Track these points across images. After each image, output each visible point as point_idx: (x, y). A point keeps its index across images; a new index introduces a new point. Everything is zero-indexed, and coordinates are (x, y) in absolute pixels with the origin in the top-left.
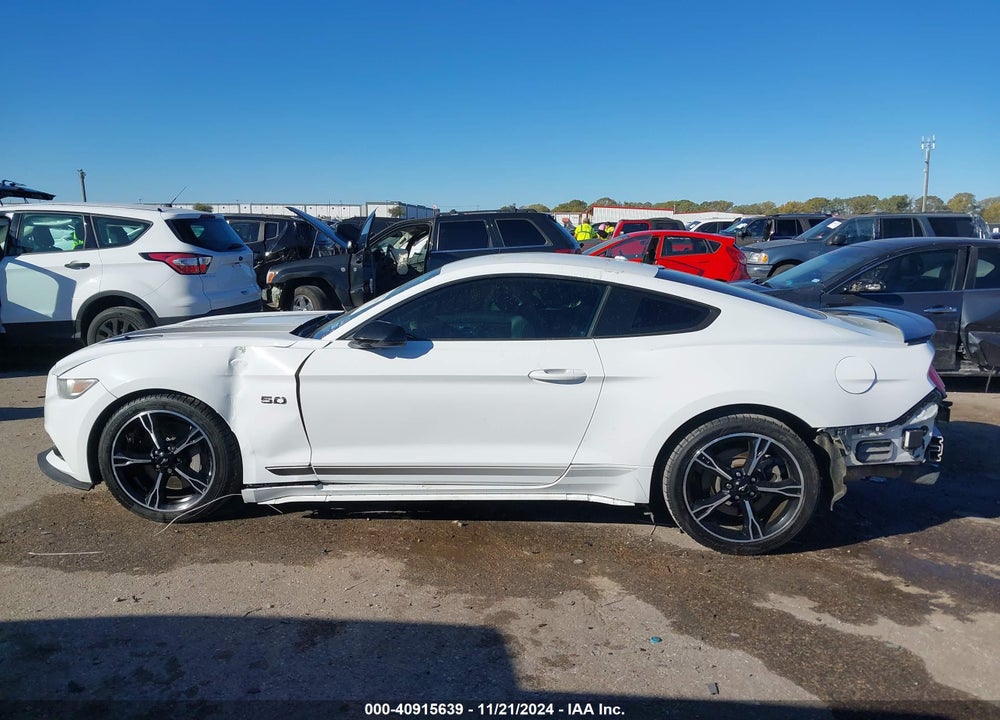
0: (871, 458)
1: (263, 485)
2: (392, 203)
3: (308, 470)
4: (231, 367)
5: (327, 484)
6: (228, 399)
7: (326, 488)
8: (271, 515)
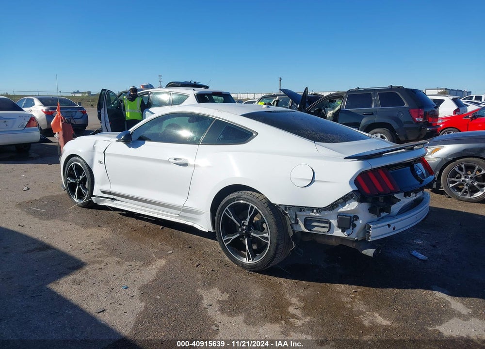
0: (315, 229)
1: (99, 197)
2: (441, 89)
3: (110, 193)
4: (94, 148)
5: (116, 200)
6: (92, 160)
7: (116, 202)
8: (107, 210)
